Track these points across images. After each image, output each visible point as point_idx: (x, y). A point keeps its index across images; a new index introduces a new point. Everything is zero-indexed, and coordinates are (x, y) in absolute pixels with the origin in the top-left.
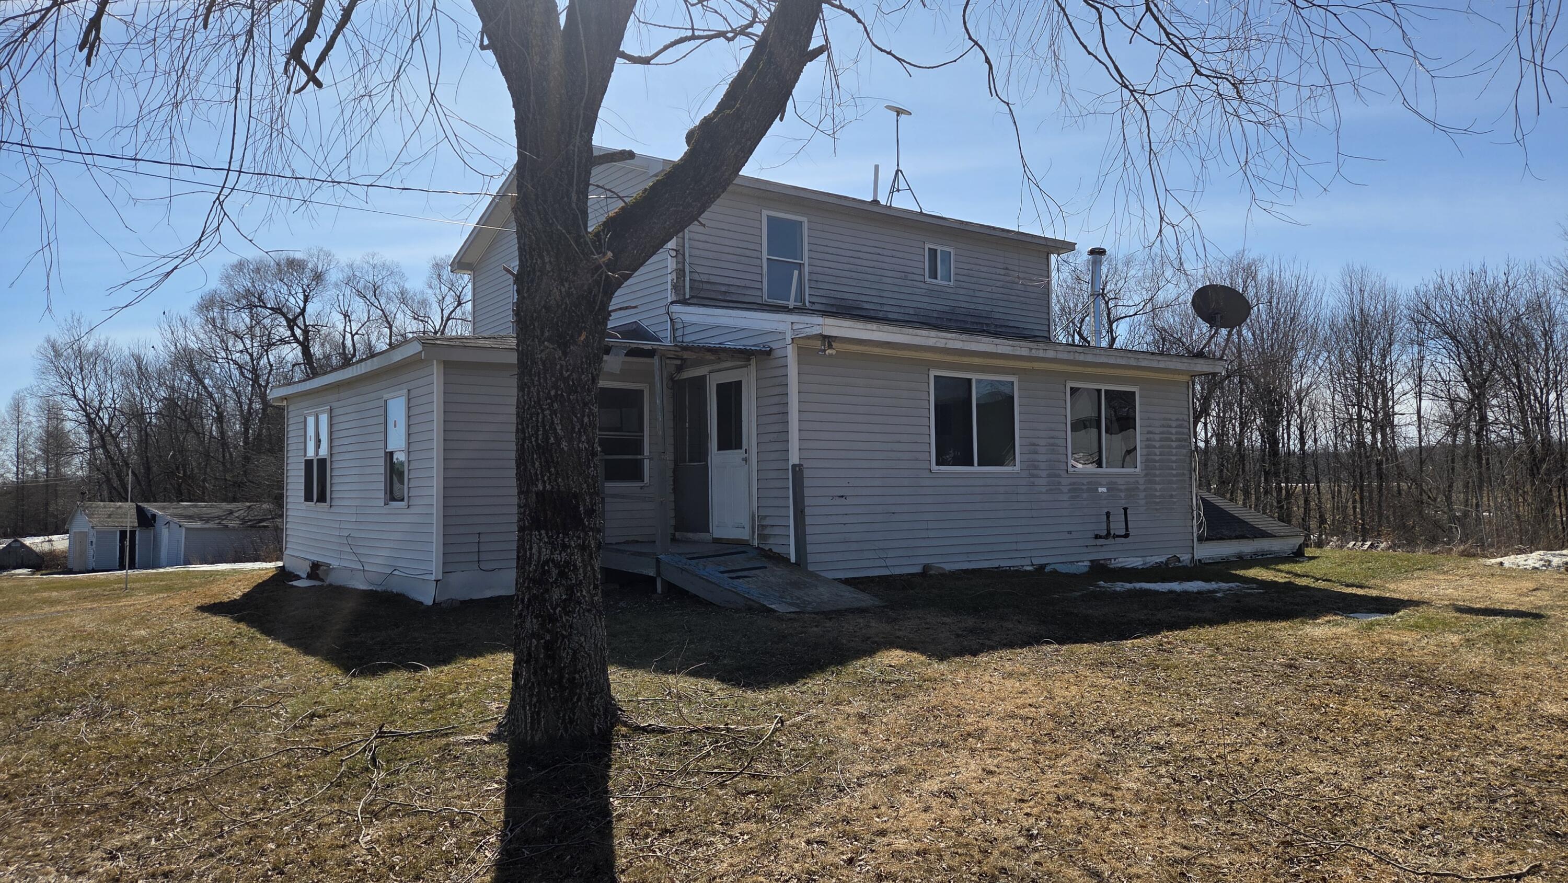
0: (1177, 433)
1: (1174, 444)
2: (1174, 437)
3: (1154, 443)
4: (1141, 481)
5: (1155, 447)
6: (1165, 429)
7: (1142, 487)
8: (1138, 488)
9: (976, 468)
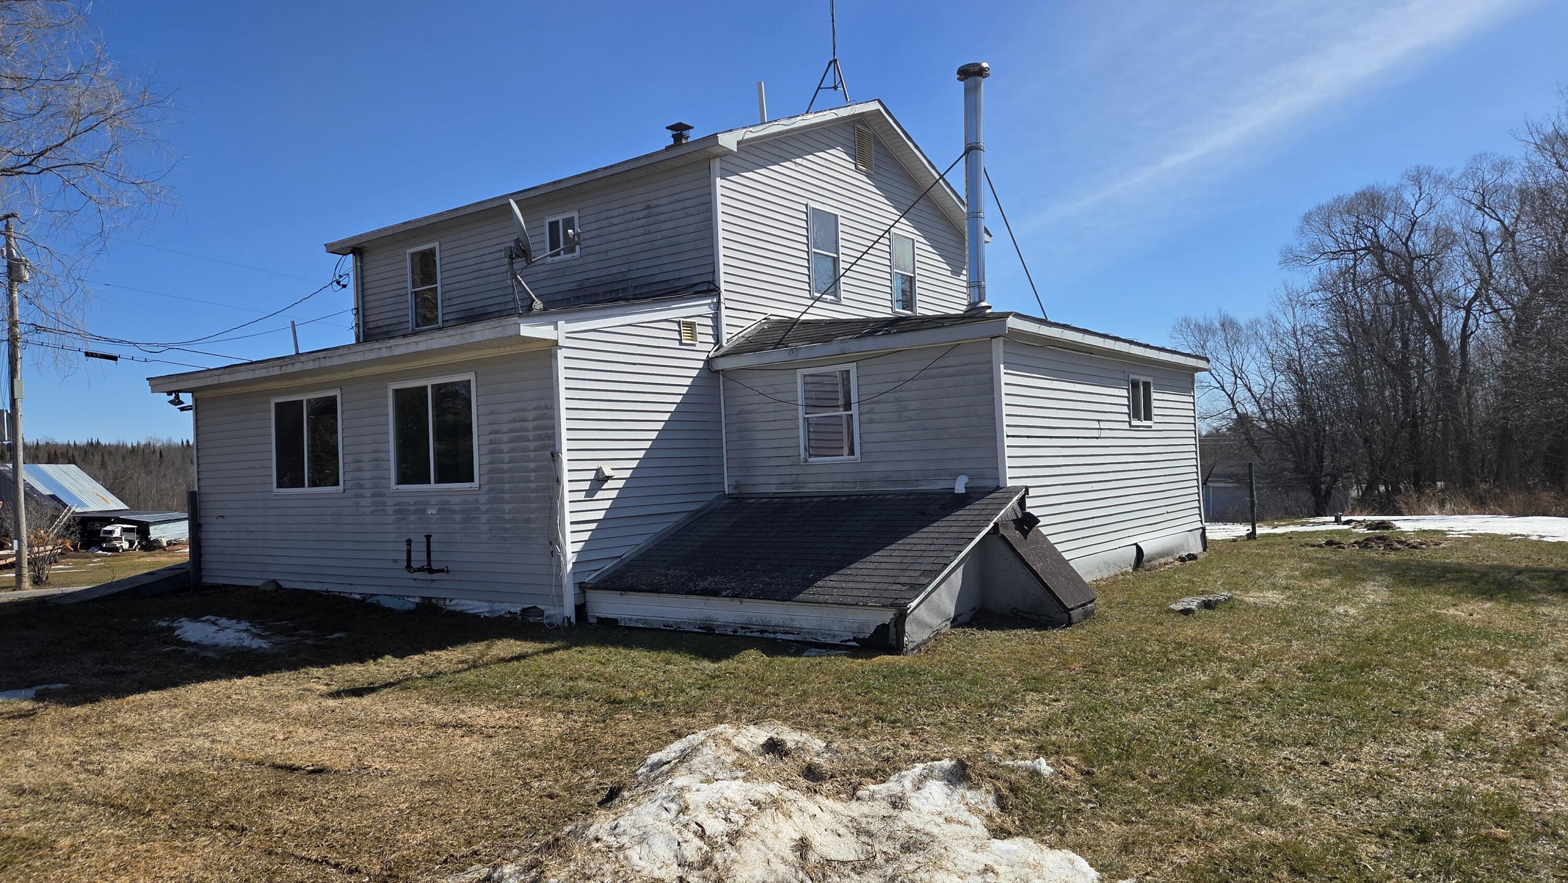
0: (535, 429)
1: (532, 445)
2: (531, 435)
3: (501, 446)
4: (484, 499)
5: (501, 451)
6: (518, 425)
7: (484, 508)
8: (478, 509)
9: (307, 490)
